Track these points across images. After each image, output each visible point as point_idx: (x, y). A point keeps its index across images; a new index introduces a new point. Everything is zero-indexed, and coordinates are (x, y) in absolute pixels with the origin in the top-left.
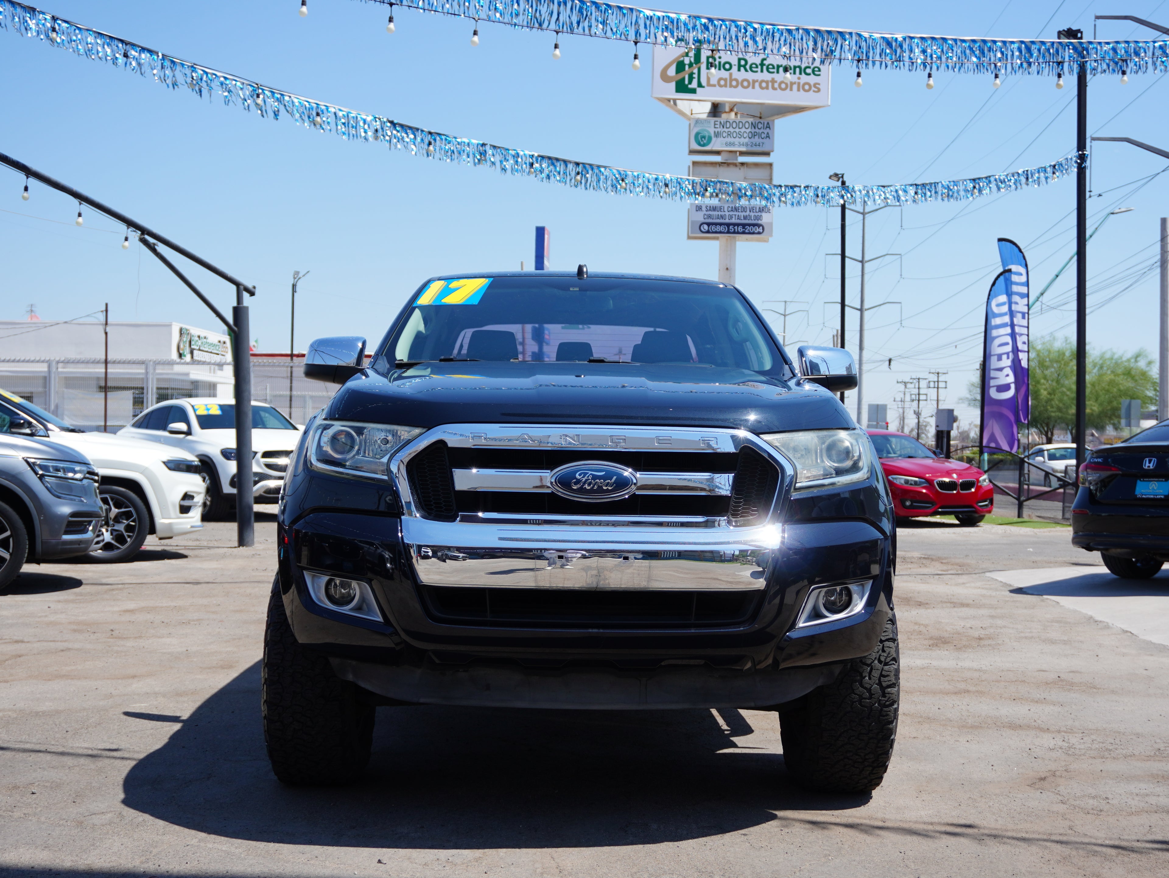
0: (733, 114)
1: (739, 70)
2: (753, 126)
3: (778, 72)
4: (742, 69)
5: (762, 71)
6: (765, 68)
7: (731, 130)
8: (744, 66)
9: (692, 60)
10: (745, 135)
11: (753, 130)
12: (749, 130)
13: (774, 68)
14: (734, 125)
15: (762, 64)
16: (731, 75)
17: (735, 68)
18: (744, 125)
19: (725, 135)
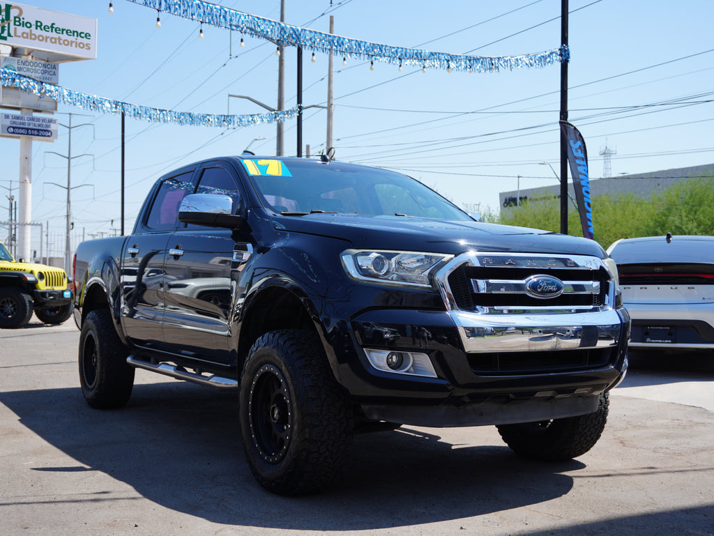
0: (30, 57)
1: (37, 29)
2: (45, 66)
3: (63, 33)
4: (39, 28)
5: (52, 31)
6: (54, 29)
7: (29, 67)
8: (40, 26)
9: (4, 17)
10: (39, 71)
11: (44, 69)
12: (42, 68)
13: (60, 30)
14: (32, 64)
15: (52, 27)
16: (31, 31)
17: (34, 27)
18: (38, 65)
19: (25, 70)
